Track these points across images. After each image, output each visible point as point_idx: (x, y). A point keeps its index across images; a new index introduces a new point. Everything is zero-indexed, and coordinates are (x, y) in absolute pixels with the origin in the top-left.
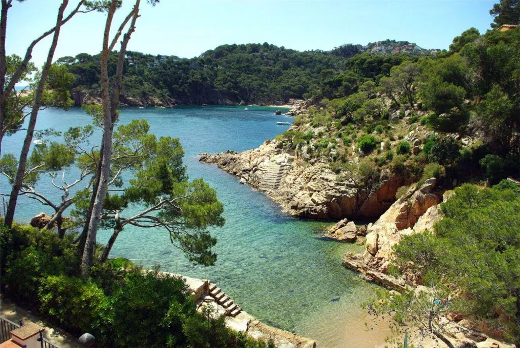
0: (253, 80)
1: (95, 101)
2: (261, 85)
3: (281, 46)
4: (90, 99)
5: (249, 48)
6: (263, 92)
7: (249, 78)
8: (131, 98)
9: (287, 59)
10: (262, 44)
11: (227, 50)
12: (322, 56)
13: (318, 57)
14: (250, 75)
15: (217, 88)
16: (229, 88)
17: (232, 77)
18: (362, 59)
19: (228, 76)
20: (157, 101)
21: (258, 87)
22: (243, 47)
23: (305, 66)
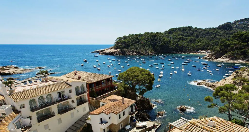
0: (184, 43)
1: (130, 53)
2: (187, 45)
3: (195, 27)
4: (128, 53)
5: (182, 29)
6: (188, 48)
7: (183, 42)
8: (141, 52)
9: (198, 33)
10: (187, 27)
11: (173, 31)
12: (213, 30)
13: (212, 31)
14: (183, 41)
15: (170, 47)
16: (175, 47)
17: (176, 42)
18: (241, 34)
19: (175, 42)
20: (150, 53)
21: (187, 46)
22: (179, 29)
23: (206, 35)
